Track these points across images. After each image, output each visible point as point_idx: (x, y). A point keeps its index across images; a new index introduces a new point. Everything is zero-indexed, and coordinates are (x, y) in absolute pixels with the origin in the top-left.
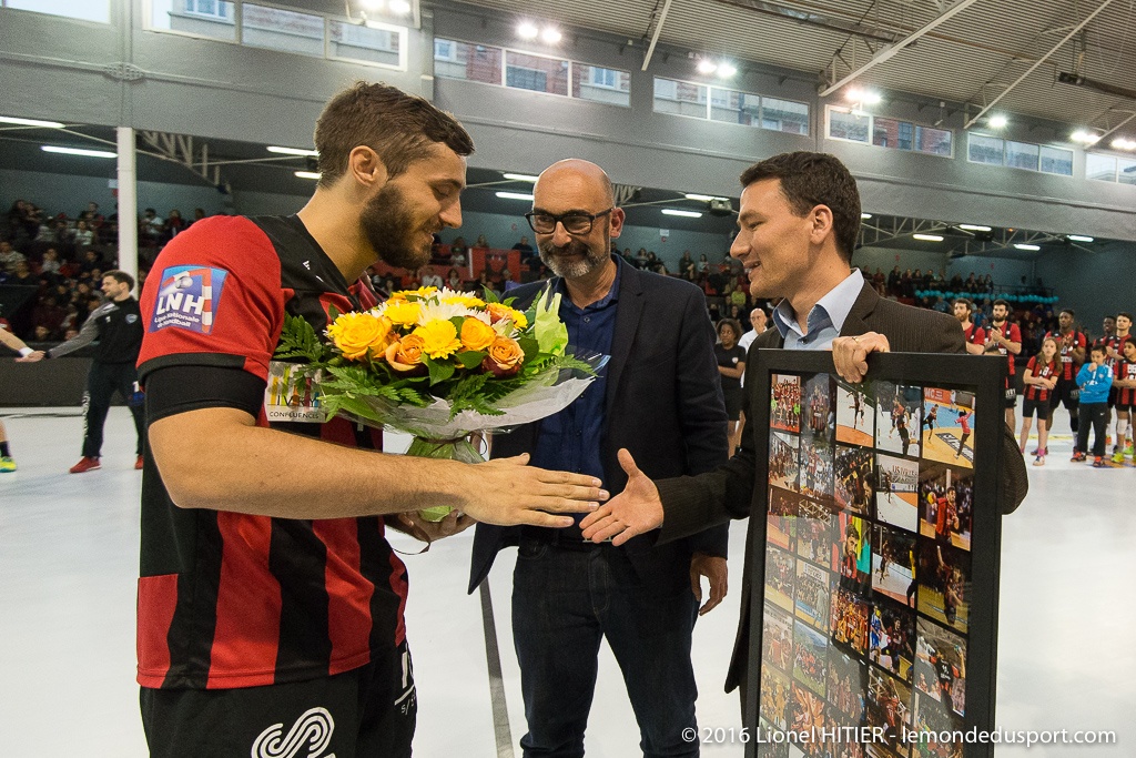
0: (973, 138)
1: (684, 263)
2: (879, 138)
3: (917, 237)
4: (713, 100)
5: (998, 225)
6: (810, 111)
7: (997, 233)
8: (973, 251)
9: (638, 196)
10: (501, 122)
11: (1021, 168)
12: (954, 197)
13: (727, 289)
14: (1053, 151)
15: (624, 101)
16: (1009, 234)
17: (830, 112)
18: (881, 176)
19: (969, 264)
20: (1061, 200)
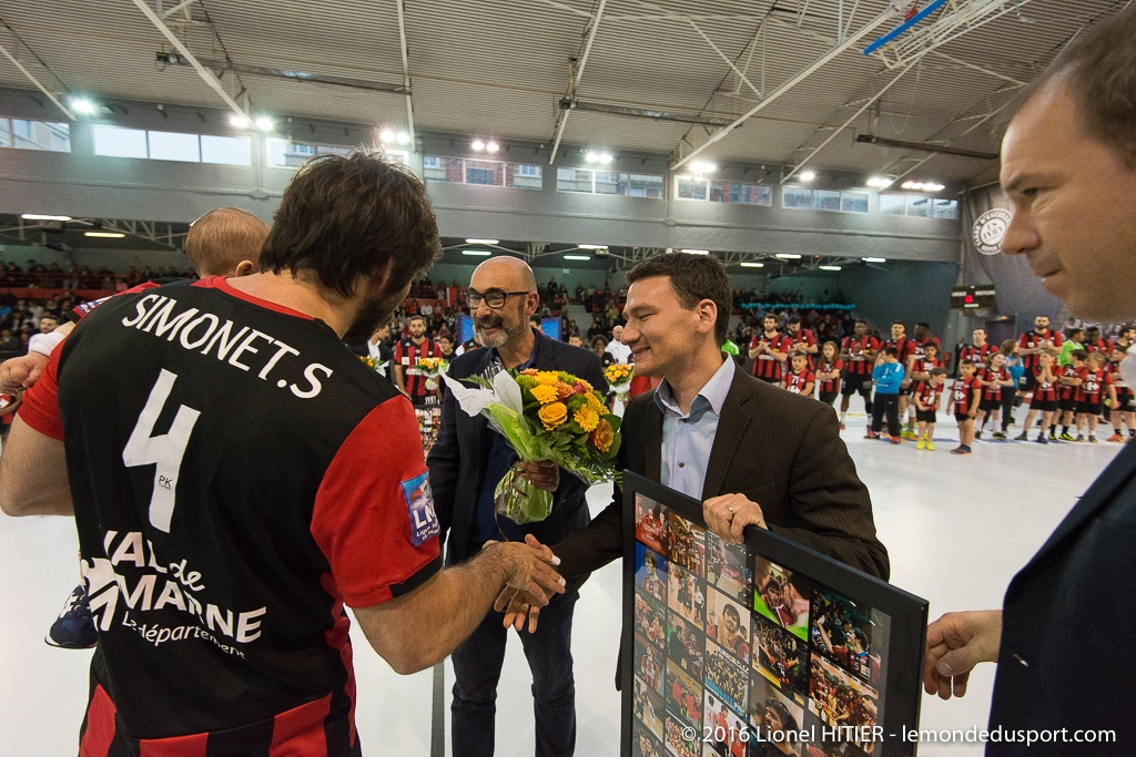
0: (787, 189)
1: (579, 290)
2: (715, 195)
3: (743, 264)
4: (597, 177)
5: (806, 253)
6: (664, 180)
7: (805, 259)
8: (786, 273)
9: (548, 248)
10: (463, 207)
11: (826, 209)
12: (772, 235)
13: (607, 307)
14: (855, 194)
15: (539, 184)
16: (815, 259)
17: (677, 179)
18: (716, 223)
19: (784, 283)
20: (858, 232)
